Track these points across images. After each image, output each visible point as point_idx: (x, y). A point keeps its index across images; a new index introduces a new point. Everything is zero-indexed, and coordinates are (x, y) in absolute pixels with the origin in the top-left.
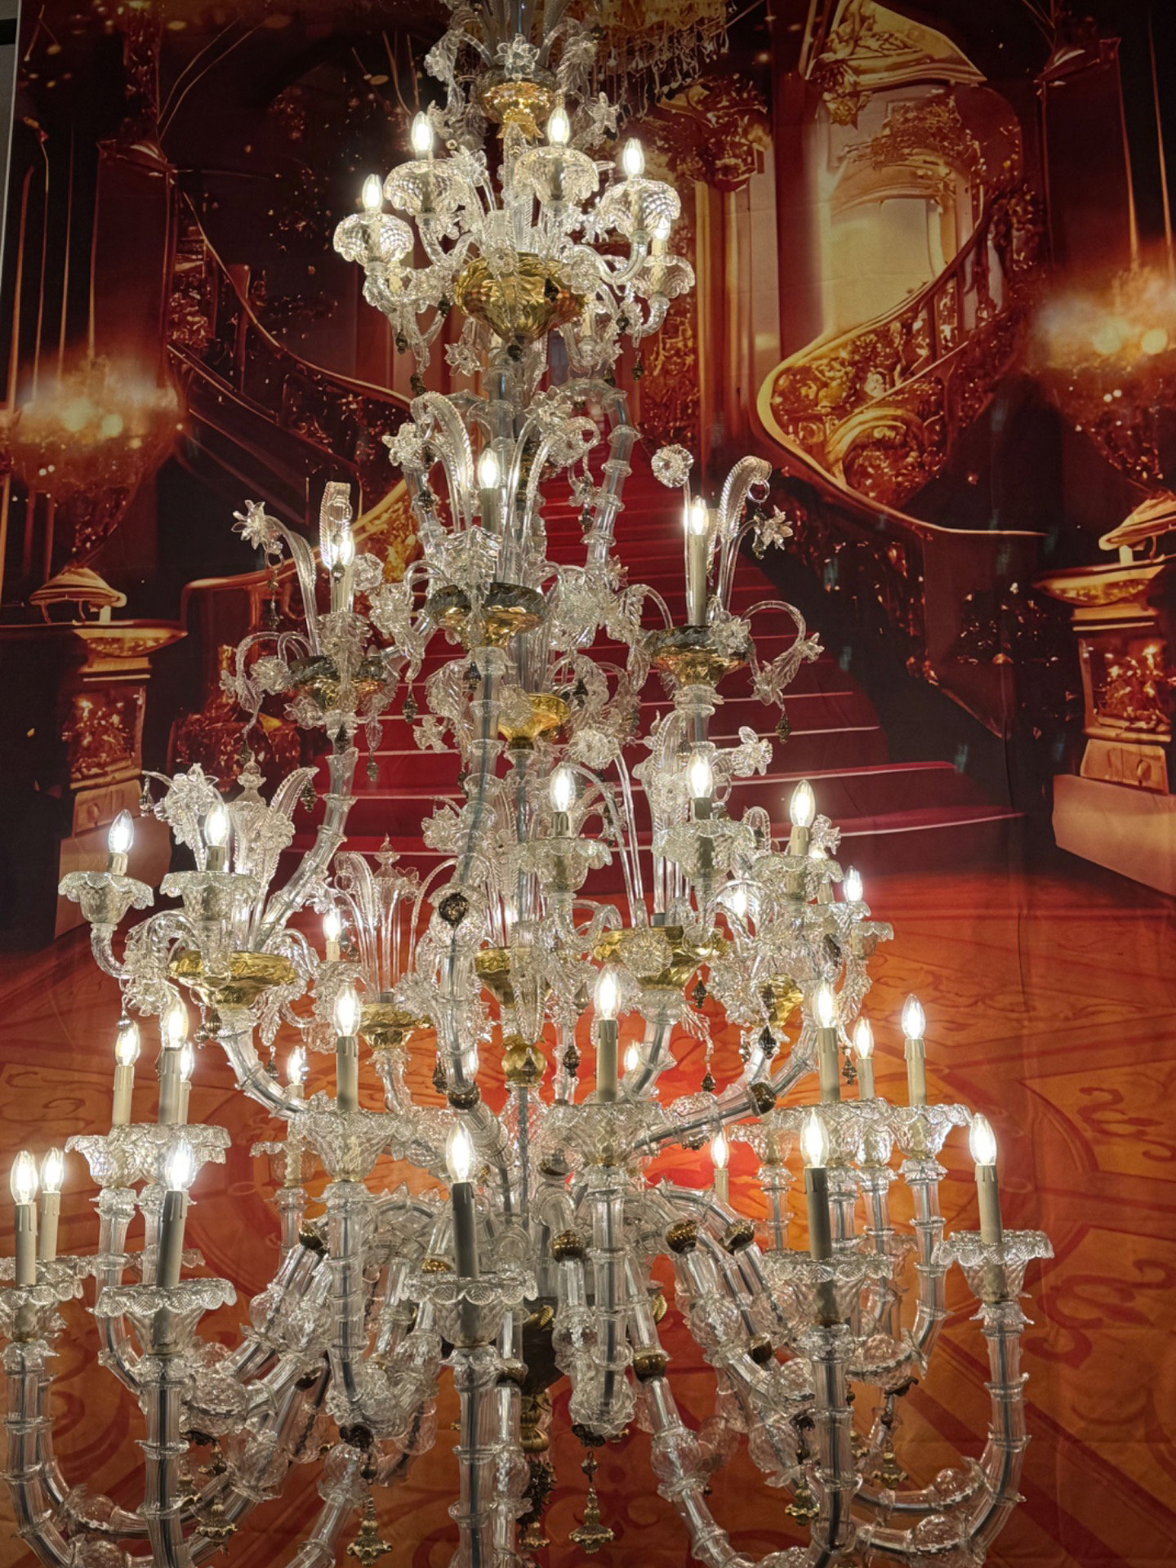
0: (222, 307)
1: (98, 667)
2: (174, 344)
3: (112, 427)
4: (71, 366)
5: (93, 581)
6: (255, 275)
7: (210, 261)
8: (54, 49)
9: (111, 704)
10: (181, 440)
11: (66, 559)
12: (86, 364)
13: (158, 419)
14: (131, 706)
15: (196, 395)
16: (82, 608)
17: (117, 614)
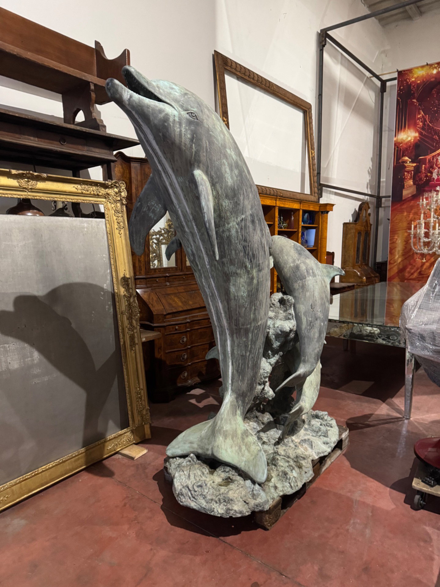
0: (424, 121)
1: (407, 169)
2: (418, 127)
3: (409, 139)
4: (404, 131)
5: (407, 158)
6: (429, 116)
7: (423, 116)
8: (402, 88)
9: (409, 173)
10: (418, 140)
11: (403, 156)
12: (406, 131)
13: (415, 137)
14: (411, 173)
15: (420, 133)
16: (406, 162)
17: (410, 162)
